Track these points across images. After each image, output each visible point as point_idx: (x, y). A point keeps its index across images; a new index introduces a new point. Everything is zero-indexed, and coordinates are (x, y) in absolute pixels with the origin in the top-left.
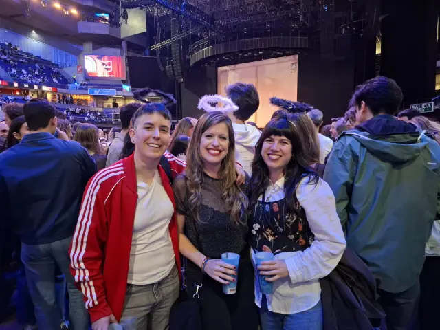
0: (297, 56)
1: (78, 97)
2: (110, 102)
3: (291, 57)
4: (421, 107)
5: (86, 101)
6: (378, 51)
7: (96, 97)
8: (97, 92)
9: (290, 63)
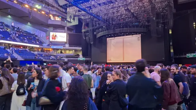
0: (140, 35)
1: (46, 49)
2: (59, 51)
3: (138, 35)
4: (191, 55)
5: (49, 51)
6: (170, 32)
7: (54, 49)
8: (55, 47)
9: (137, 37)
